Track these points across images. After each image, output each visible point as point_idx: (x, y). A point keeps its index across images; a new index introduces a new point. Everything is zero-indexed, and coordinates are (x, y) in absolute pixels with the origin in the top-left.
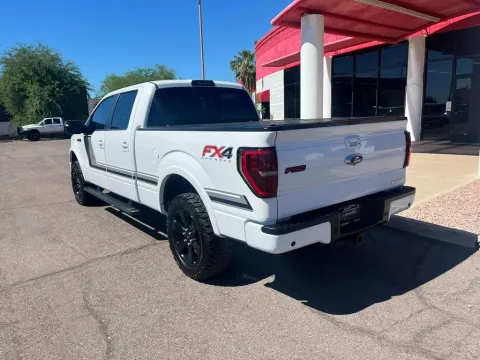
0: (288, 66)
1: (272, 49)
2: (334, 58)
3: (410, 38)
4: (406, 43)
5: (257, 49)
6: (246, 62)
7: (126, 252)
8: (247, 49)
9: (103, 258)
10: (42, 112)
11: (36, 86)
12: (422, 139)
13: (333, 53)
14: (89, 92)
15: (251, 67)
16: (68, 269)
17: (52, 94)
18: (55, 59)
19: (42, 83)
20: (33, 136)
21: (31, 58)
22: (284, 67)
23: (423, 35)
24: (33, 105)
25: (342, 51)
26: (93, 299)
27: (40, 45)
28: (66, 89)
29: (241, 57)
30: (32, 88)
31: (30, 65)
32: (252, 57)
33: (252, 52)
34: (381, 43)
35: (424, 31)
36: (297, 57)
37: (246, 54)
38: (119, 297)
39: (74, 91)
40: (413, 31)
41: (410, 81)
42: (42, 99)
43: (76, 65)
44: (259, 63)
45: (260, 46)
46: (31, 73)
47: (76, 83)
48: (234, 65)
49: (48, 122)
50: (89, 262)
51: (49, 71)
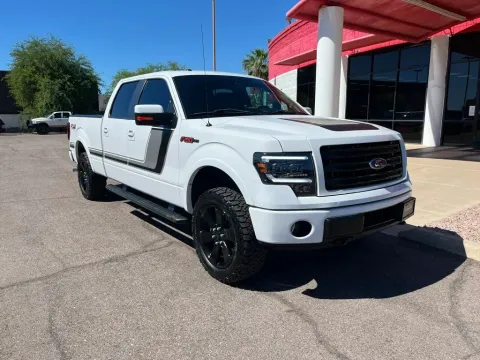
0: (302, 65)
1: (286, 48)
2: (350, 57)
3: (432, 38)
4: (428, 43)
5: (271, 47)
6: (259, 61)
7: (111, 260)
8: (260, 48)
9: (83, 266)
10: (52, 105)
11: (47, 80)
12: (442, 144)
13: (350, 52)
14: (100, 87)
15: (264, 66)
16: (39, 279)
17: (62, 88)
18: (67, 53)
19: (53, 77)
20: (43, 129)
21: (43, 51)
22: (297, 67)
23: (446, 34)
24: (43, 98)
25: (360, 50)
26: (59, 321)
27: (53, 38)
28: (77, 83)
29: (254, 56)
30: (44, 82)
31: (42, 58)
32: (266, 56)
33: (266, 50)
34: (401, 42)
35: (448, 31)
36: (313, 55)
37: (259, 53)
38: (92, 319)
39: (85, 85)
40: (436, 30)
41: (431, 83)
42: (52, 92)
43: (88, 59)
44: (272, 62)
45: (273, 45)
46: (43, 66)
47: (88, 78)
48: (246, 63)
49: (57, 116)
50: (66, 270)
51: (61, 65)
